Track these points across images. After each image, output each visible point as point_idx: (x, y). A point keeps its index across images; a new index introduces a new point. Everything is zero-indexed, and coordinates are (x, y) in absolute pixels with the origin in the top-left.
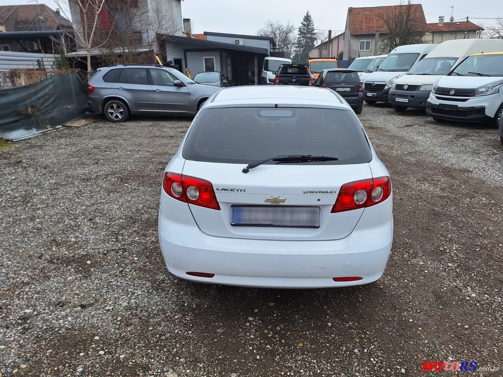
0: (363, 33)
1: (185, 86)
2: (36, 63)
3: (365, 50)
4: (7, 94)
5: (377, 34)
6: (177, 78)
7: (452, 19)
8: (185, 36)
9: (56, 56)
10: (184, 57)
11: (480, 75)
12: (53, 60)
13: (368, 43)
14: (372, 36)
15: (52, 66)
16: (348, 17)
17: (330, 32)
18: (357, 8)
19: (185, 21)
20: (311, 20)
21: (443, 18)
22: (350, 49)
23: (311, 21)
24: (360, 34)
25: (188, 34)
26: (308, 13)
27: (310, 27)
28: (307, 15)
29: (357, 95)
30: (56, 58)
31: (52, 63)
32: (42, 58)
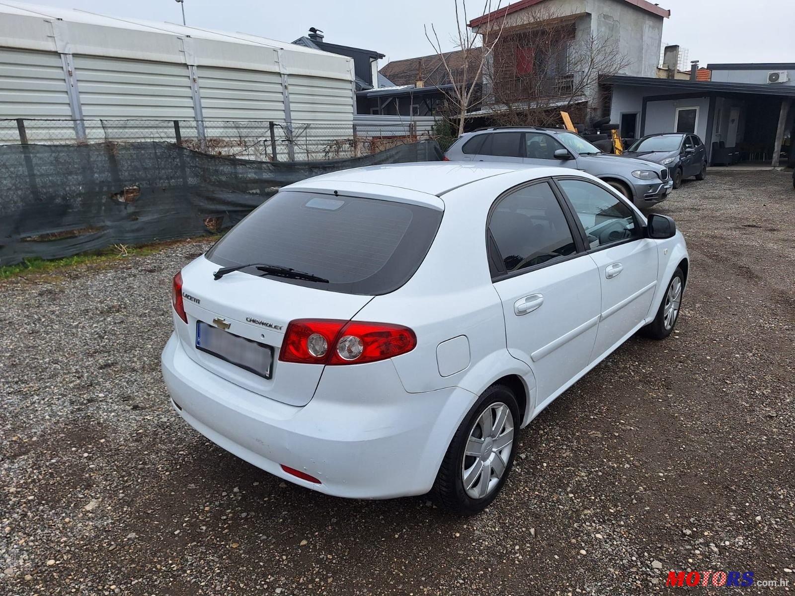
1: (574, 158)
2: (407, 128)
4: (334, 167)
6: (563, 146)
8: (663, 75)
9: (437, 118)
10: (641, 110)
12: (433, 123)
15: (428, 131)
19: (669, 49)
25: (670, 71)
30: (435, 121)
31: (429, 128)
32: (415, 121)
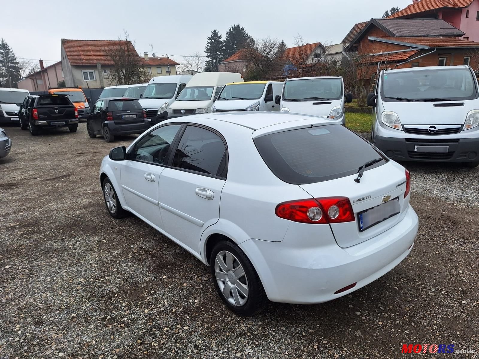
0: (84, 64)
3: (89, 80)
5: (99, 66)
7: (154, 55)
11: (241, 99)
13: (91, 74)
14: (94, 67)
16: (63, 48)
17: (41, 62)
18: (70, 40)
20: (10, 48)
21: (147, 54)
22: (75, 79)
23: (9, 50)
24: (81, 64)
26: (3, 41)
27: (9, 56)
28: (3, 44)
29: (143, 121)
